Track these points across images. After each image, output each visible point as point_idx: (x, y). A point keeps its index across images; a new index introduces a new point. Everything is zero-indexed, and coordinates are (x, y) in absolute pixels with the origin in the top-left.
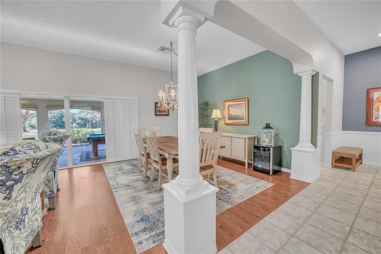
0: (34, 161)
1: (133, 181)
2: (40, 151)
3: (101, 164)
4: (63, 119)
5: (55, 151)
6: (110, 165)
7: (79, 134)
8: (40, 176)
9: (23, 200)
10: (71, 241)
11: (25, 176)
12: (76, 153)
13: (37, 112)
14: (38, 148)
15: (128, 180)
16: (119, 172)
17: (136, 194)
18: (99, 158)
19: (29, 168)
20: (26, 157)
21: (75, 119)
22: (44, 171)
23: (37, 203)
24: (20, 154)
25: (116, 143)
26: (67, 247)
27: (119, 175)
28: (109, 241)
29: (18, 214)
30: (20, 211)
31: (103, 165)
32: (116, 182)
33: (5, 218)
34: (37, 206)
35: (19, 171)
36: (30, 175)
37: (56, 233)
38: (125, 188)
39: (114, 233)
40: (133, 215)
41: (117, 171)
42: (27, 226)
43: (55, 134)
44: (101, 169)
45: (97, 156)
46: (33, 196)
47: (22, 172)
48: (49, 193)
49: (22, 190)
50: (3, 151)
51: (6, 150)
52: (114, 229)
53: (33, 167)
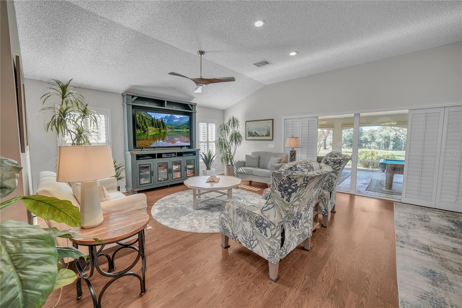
0: (305, 178)
1: (443, 246)
2: (313, 170)
3: (392, 201)
4: (360, 137)
5: (323, 173)
6: (406, 207)
7: (374, 158)
8: (312, 192)
9: (298, 206)
10: (330, 264)
11: (299, 189)
12: (364, 179)
13: (333, 132)
14: (311, 168)
15: (432, 242)
16: (417, 223)
17: (441, 271)
18: (393, 192)
19: (301, 183)
20: (300, 174)
21: (374, 137)
22: (315, 189)
23: (309, 214)
24: (299, 171)
25: (422, 177)
26: (325, 267)
27: (417, 226)
28: (366, 296)
29: (295, 215)
30: (296, 213)
31: (395, 204)
32: (406, 234)
33: (286, 214)
34: (308, 216)
35: (295, 184)
36: (302, 189)
37: (321, 248)
38: (421, 249)
39: (376, 293)
40: (417, 295)
41: (416, 220)
42: (300, 228)
43: (336, 156)
44: (389, 208)
45: (391, 189)
46: (306, 207)
47: (297, 184)
48: (324, 210)
49: (297, 198)
50: (290, 166)
51: (292, 166)
52: (378, 289)
53: (304, 183)
